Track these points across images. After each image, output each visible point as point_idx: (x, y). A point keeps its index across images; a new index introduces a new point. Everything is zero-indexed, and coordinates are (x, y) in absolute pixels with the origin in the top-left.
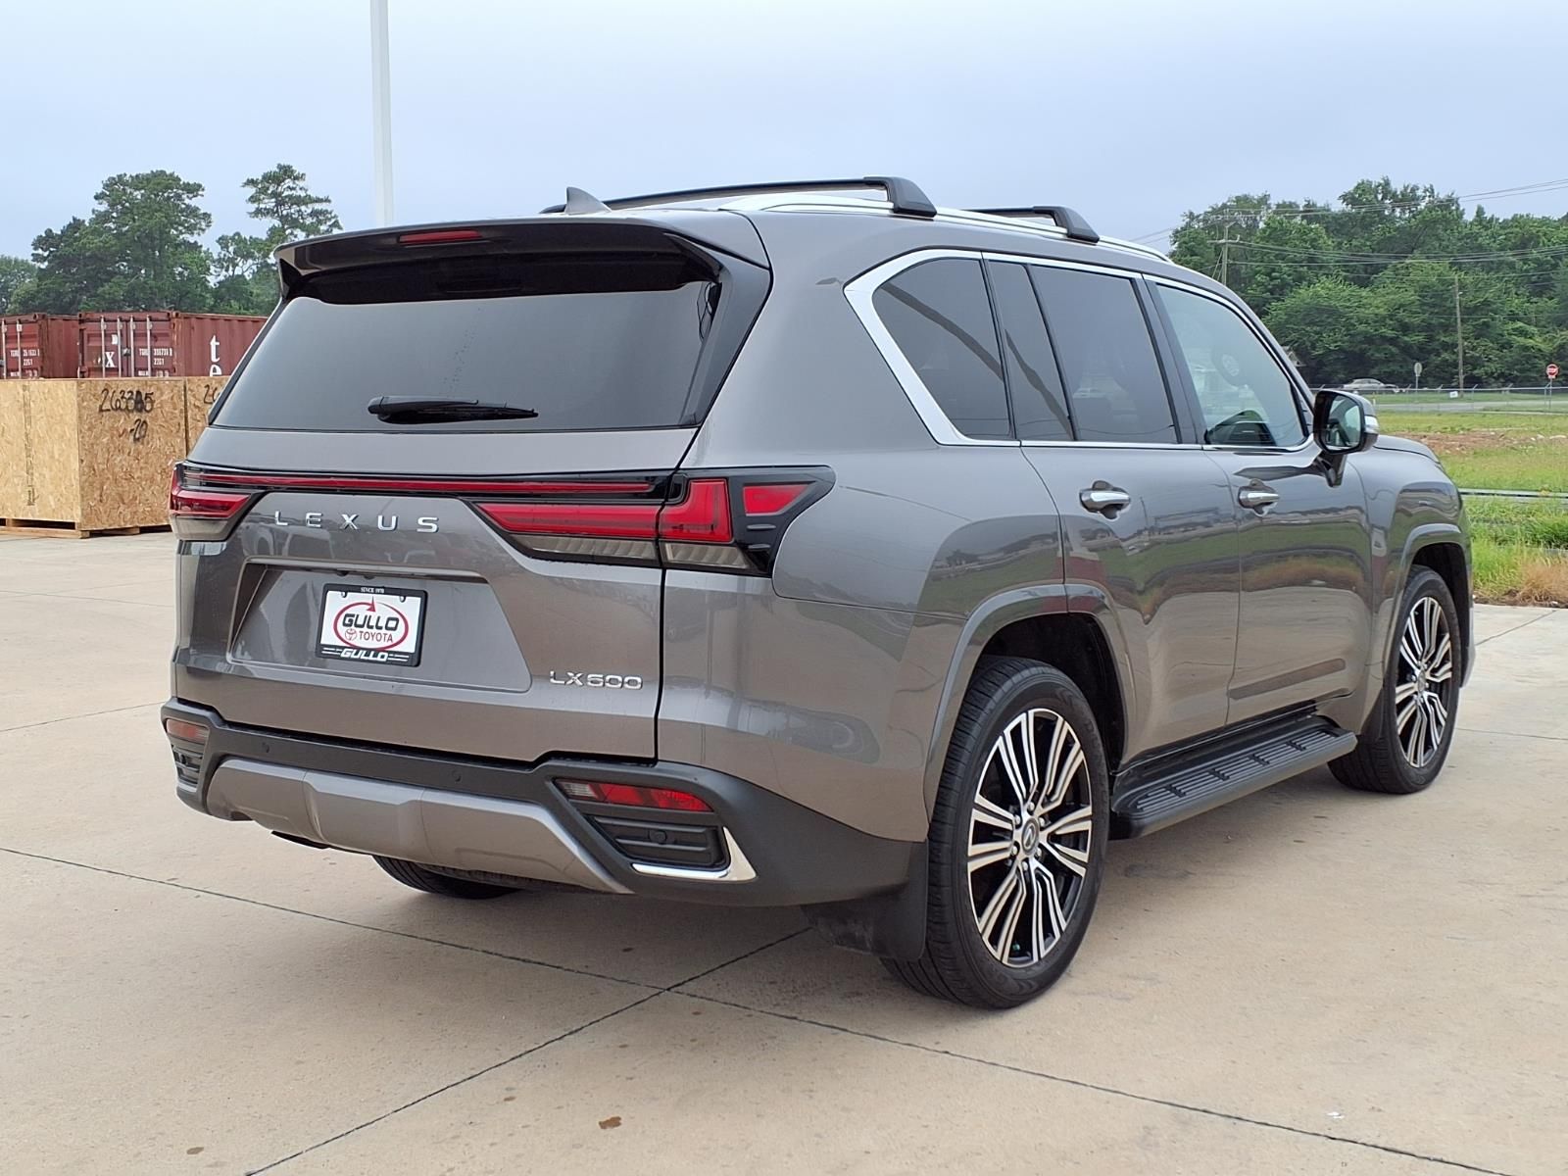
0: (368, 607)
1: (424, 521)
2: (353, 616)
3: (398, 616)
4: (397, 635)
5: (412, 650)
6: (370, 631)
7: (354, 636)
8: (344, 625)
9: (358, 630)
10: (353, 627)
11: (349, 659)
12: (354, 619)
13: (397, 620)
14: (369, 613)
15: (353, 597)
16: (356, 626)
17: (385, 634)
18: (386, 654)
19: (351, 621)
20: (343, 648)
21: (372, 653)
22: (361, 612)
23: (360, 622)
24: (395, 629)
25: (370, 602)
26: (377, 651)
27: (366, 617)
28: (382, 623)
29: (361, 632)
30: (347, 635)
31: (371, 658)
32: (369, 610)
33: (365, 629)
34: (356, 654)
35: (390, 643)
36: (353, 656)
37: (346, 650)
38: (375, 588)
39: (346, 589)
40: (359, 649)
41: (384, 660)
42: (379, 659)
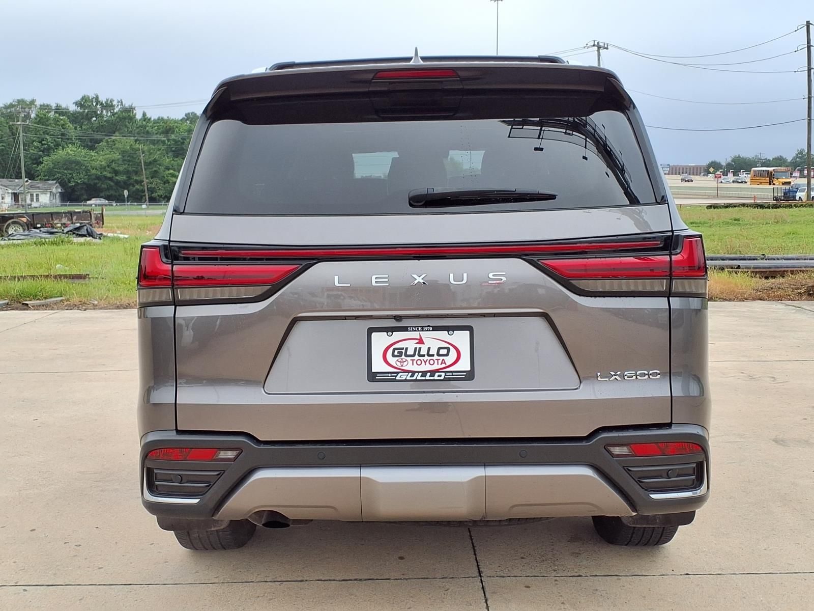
0: (417, 341)
1: (493, 275)
2: (403, 349)
3: (447, 345)
4: (450, 360)
5: (469, 369)
6: (421, 358)
7: (405, 364)
8: (393, 355)
9: (409, 359)
10: (403, 357)
11: (406, 380)
12: (404, 351)
13: (448, 348)
14: (418, 346)
15: (398, 336)
16: (406, 355)
17: (438, 360)
18: (443, 374)
19: (401, 353)
20: (398, 373)
21: (429, 374)
22: (411, 346)
23: (410, 352)
24: (447, 355)
25: (418, 337)
26: (433, 373)
27: (416, 348)
28: (433, 351)
29: (413, 360)
30: (398, 363)
31: (428, 377)
32: (417, 343)
33: (417, 357)
34: (412, 376)
35: (444, 366)
36: (408, 378)
37: (400, 374)
38: (423, 327)
39: (390, 330)
40: (413, 373)
41: (442, 378)
42: (436, 377)
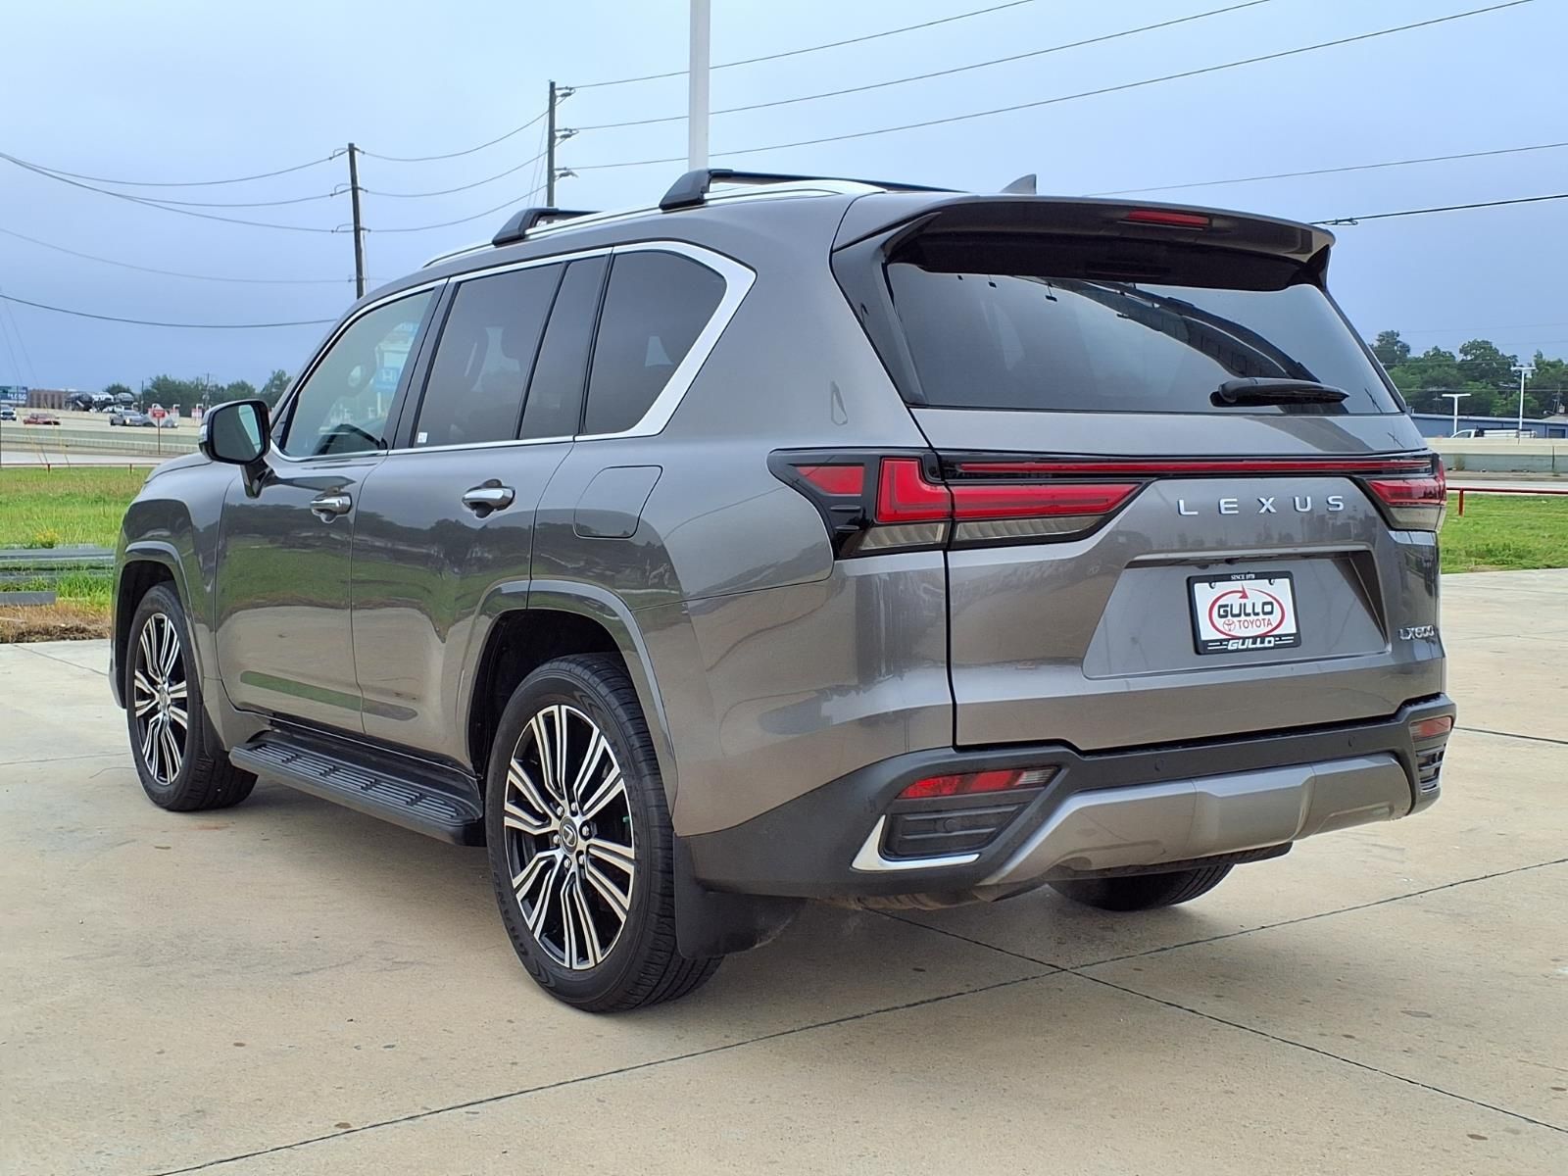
0: (1241, 595)
1: (1334, 500)
2: (1227, 606)
3: (1273, 601)
4: (1275, 618)
5: (1294, 631)
6: (1248, 618)
7: (1233, 626)
8: (1221, 616)
9: (1236, 619)
10: (1230, 617)
11: (1237, 651)
12: (1229, 609)
13: (1271, 603)
14: (1243, 601)
15: (1222, 587)
16: (1233, 616)
17: (1264, 620)
18: (1272, 639)
19: (1226, 612)
20: (1228, 640)
21: (1259, 640)
22: (1234, 601)
23: (1236, 611)
24: (1271, 613)
25: (1241, 589)
26: (1263, 637)
27: (1241, 605)
28: (1258, 609)
29: (1240, 621)
30: (1226, 626)
31: (1258, 645)
32: (1241, 598)
33: (1243, 617)
34: (1243, 644)
35: (1270, 628)
36: (1241, 647)
37: (1231, 642)
38: (1245, 574)
39: (1212, 580)
40: (1244, 639)
41: (1272, 645)
42: (1266, 645)
